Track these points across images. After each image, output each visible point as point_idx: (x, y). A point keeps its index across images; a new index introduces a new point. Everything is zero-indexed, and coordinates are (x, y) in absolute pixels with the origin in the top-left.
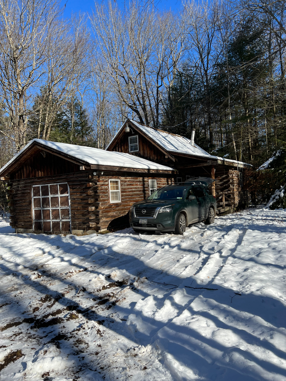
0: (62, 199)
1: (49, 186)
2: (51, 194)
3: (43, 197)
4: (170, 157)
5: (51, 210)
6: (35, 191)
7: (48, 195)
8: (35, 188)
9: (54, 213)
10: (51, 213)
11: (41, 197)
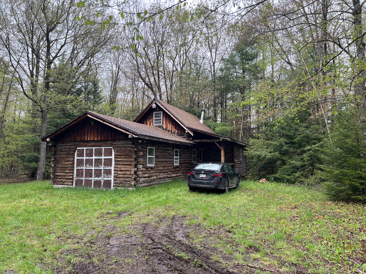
0: (106, 160)
1: (94, 149)
2: (95, 156)
3: (87, 158)
4: (189, 131)
5: (93, 170)
6: (78, 153)
7: (92, 156)
8: (78, 150)
9: (97, 172)
10: (93, 172)
11: (85, 158)
